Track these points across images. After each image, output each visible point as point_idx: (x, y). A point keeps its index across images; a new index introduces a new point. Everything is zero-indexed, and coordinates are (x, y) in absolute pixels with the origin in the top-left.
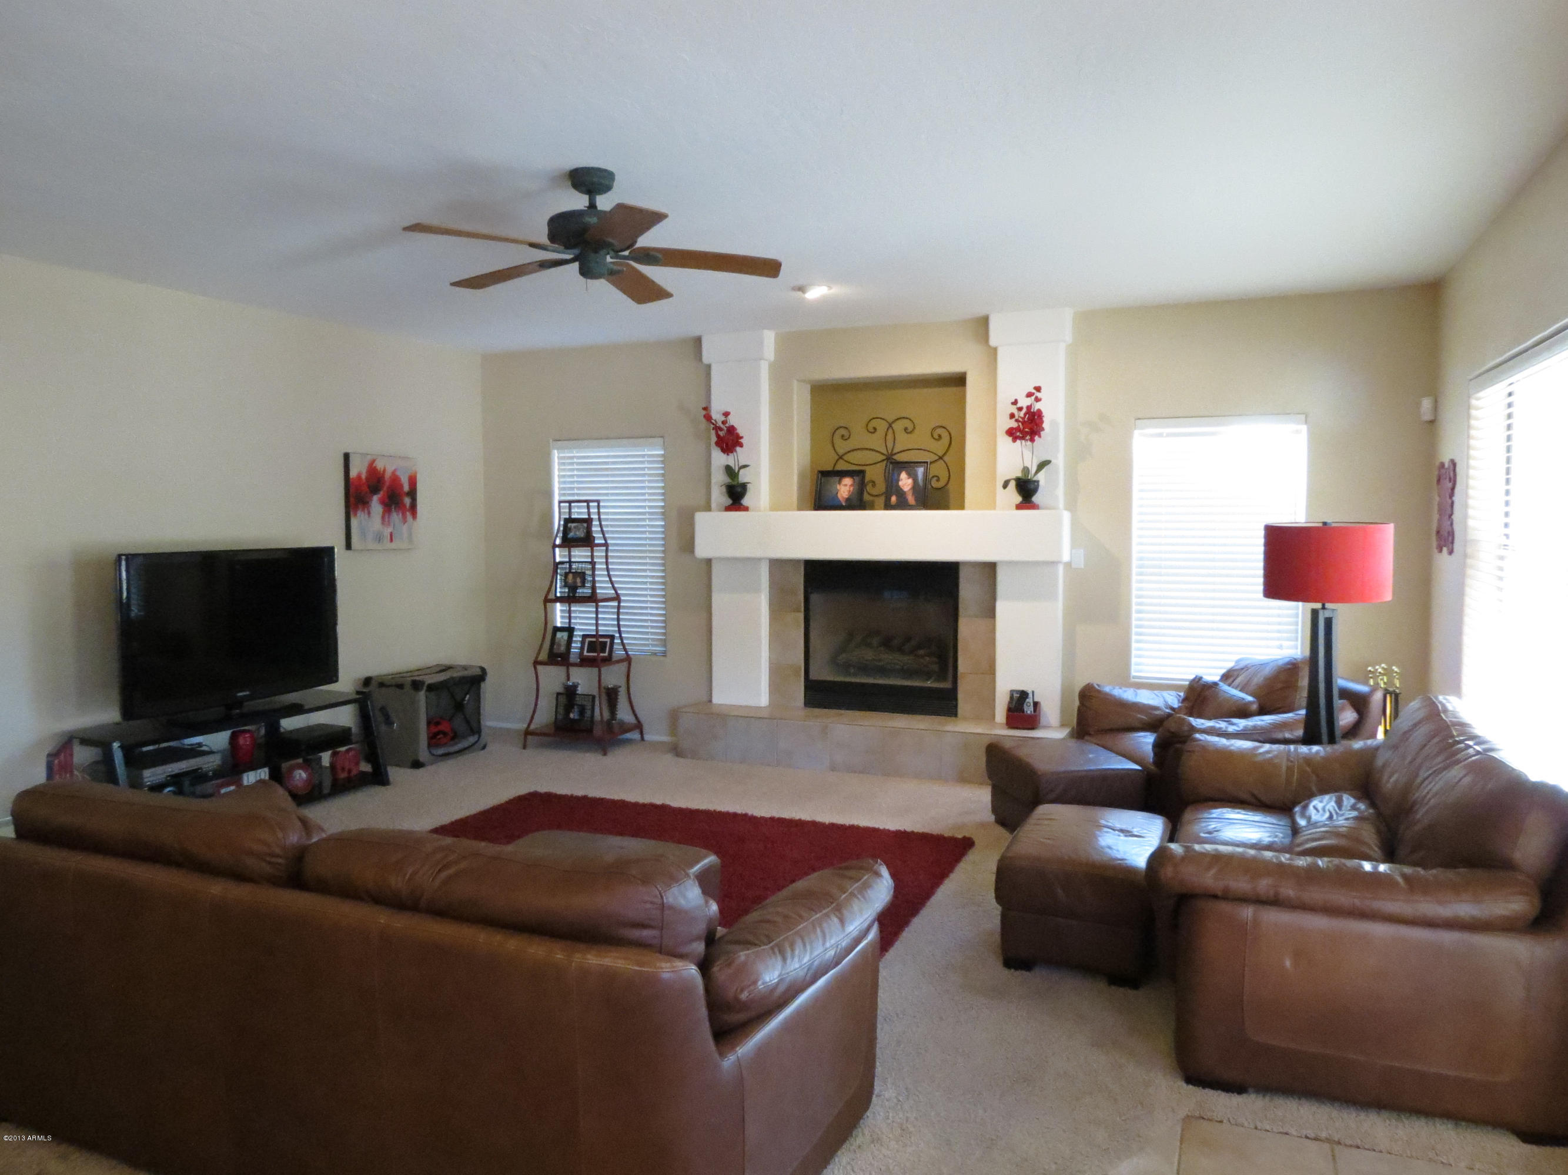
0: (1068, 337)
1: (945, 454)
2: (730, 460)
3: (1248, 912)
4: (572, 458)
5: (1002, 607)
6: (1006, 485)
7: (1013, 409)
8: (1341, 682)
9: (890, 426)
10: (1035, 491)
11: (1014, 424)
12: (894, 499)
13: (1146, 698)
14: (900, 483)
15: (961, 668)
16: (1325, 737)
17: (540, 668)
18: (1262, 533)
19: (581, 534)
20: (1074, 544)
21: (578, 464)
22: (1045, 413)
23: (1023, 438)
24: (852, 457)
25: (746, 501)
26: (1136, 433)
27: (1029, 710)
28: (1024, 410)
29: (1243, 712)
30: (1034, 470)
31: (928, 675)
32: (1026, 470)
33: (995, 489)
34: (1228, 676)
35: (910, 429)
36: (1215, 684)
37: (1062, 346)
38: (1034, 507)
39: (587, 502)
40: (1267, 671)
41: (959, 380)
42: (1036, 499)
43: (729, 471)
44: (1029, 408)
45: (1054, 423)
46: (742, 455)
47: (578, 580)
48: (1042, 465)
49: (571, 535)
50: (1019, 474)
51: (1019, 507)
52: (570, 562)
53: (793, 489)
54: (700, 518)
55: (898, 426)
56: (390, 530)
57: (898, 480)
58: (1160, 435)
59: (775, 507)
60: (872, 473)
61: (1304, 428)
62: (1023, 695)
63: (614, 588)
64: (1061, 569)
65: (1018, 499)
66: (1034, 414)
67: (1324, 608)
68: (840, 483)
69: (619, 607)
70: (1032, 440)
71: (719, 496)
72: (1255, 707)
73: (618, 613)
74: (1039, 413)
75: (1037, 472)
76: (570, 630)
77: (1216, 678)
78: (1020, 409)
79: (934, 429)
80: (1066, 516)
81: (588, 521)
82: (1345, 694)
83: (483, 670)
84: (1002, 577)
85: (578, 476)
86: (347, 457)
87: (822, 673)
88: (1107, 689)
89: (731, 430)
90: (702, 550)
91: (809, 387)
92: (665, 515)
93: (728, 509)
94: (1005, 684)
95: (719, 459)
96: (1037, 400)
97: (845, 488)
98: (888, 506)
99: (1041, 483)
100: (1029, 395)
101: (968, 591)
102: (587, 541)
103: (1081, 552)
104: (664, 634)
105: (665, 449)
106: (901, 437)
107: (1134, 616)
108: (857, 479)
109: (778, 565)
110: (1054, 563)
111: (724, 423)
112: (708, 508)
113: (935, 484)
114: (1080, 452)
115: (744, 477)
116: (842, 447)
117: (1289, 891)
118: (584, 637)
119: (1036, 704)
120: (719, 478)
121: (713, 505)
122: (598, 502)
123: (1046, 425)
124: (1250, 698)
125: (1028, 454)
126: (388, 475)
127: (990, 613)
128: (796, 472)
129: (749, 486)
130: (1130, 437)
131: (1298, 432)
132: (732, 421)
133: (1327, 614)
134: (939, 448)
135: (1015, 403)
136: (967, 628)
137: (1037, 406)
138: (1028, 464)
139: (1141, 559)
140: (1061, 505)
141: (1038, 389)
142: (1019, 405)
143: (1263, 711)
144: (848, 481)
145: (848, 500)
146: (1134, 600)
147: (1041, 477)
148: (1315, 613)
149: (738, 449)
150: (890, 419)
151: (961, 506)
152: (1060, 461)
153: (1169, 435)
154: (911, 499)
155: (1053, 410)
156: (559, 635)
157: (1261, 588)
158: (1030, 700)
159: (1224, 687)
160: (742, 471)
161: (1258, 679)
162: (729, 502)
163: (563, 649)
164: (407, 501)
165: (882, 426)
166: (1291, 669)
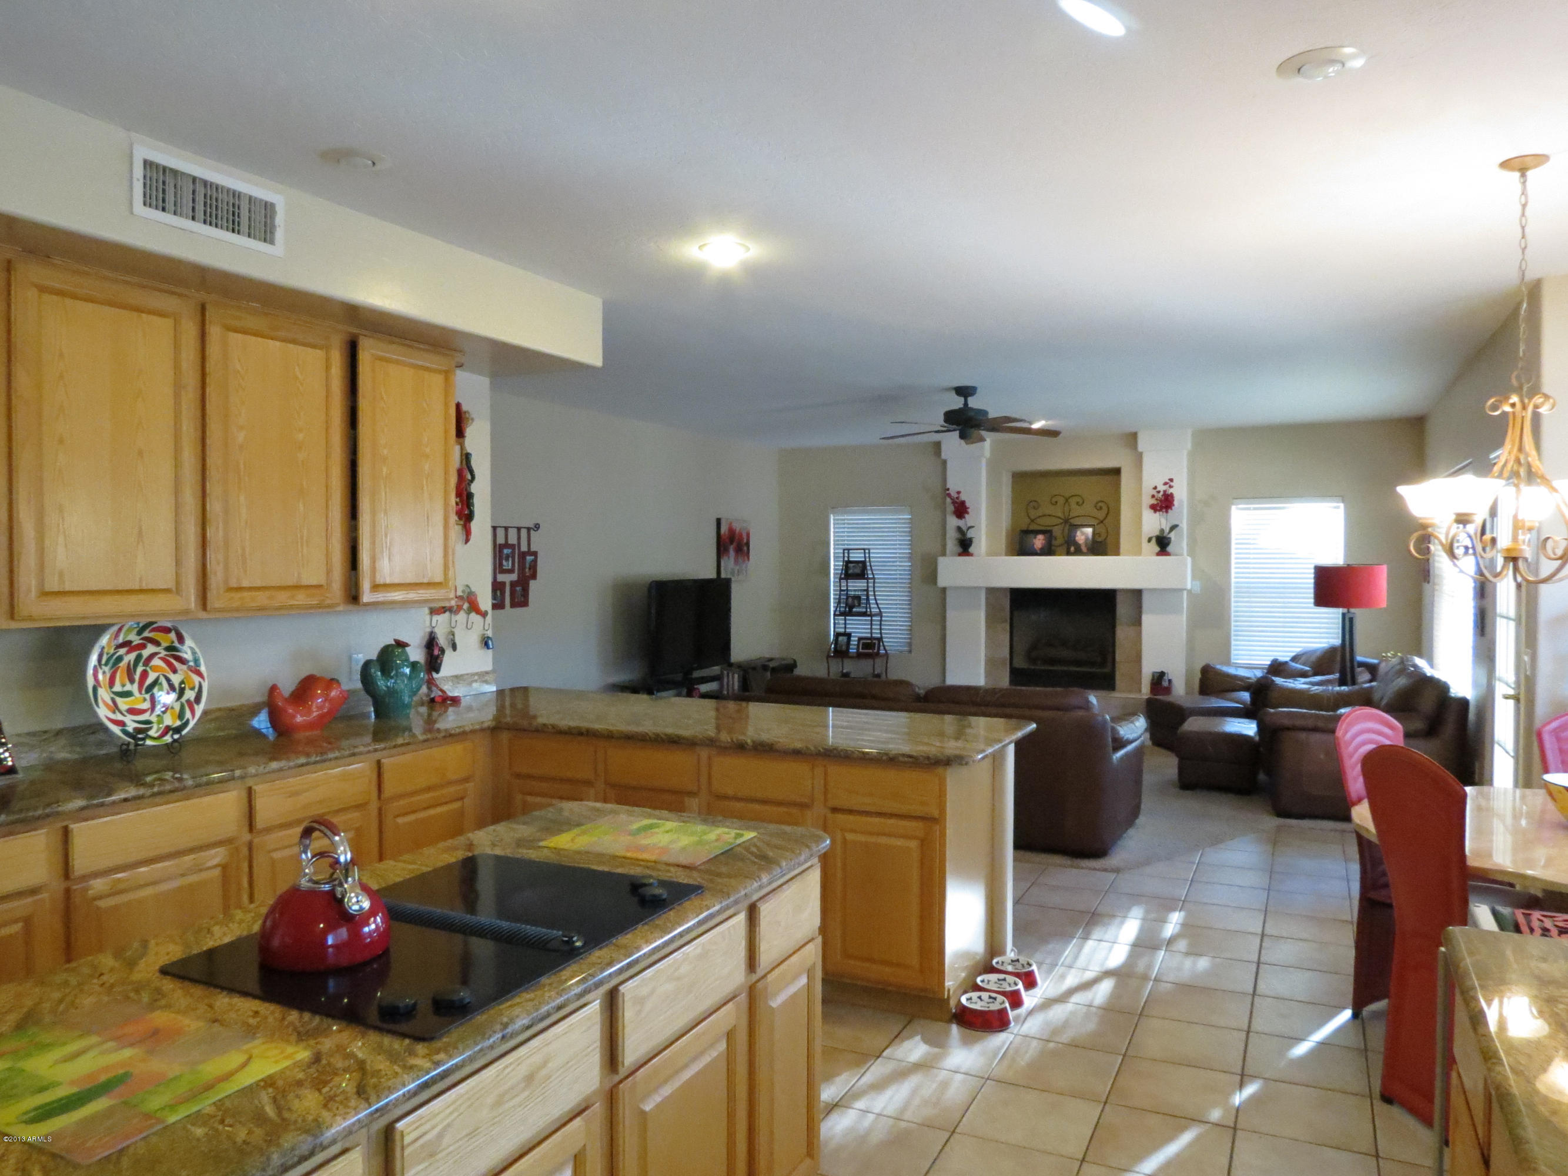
0: (1189, 446)
1: (1105, 519)
2: (961, 523)
3: (1303, 736)
4: (844, 520)
5: (1146, 619)
6: (1150, 540)
7: (1154, 492)
8: (1359, 658)
9: (1067, 500)
10: (1168, 544)
11: (1154, 502)
12: (1072, 549)
13: (1242, 673)
14: (1077, 538)
15: (1118, 658)
16: (1349, 682)
17: (830, 659)
18: (1313, 571)
19: (858, 571)
20: (1194, 578)
21: (848, 524)
22: (1175, 495)
23: (1159, 511)
24: (1040, 521)
25: (971, 550)
26: (1233, 508)
27: (1165, 684)
28: (1162, 493)
29: (1304, 675)
30: (1167, 530)
31: (1093, 664)
32: (1162, 531)
33: (1141, 543)
34: (1294, 659)
35: (1081, 502)
36: (1286, 663)
37: (1185, 453)
38: (1168, 554)
39: (864, 549)
40: (1318, 654)
41: (1117, 472)
42: (1169, 549)
43: (959, 529)
44: (1165, 491)
45: (1181, 501)
46: (969, 520)
47: (856, 603)
48: (1174, 527)
49: (850, 571)
50: (1157, 533)
51: (1158, 554)
52: (847, 590)
53: (1002, 543)
54: (941, 561)
55: (1073, 501)
56: (738, 567)
57: (1075, 536)
58: (1249, 509)
59: (991, 553)
60: (1057, 531)
61: (1342, 505)
62: (1162, 674)
63: (879, 608)
64: (1185, 593)
65: (1157, 549)
66: (1168, 495)
67: (1348, 612)
68: (1035, 538)
69: (881, 621)
70: (1167, 512)
71: (951, 545)
72: (1310, 673)
73: (881, 625)
74: (1172, 495)
75: (1169, 533)
76: (849, 635)
77: (1288, 659)
78: (1159, 492)
79: (1097, 503)
80: (1189, 559)
81: (864, 563)
82: (1362, 664)
83: (795, 661)
84: (1146, 599)
85: (848, 532)
86: (719, 522)
87: (1021, 663)
88: (1218, 667)
89: (963, 503)
90: (942, 582)
91: (1011, 474)
92: (911, 558)
93: (960, 555)
94: (1149, 667)
95: (953, 522)
96: (1171, 487)
97: (1039, 541)
98: (1068, 553)
99: (1173, 539)
100: (1166, 484)
101: (1122, 610)
102: (862, 575)
103: (1198, 583)
104: (910, 638)
105: (911, 513)
106: (1074, 506)
107: (1233, 624)
108: (1047, 535)
109: (991, 592)
110: (1181, 590)
111: (957, 498)
112: (944, 554)
113: (1099, 540)
114: (1196, 519)
115: (970, 534)
116: (1033, 514)
117: (1320, 724)
118: (860, 639)
119: (1170, 681)
120: (952, 535)
121: (948, 552)
122: (869, 549)
123: (1176, 503)
124: (1308, 668)
125: (1163, 521)
126: (737, 531)
127: (1138, 622)
128: (1004, 529)
129: (974, 540)
130: (1229, 510)
131: (1338, 507)
132: (963, 497)
133: (1350, 615)
134: (1101, 515)
135: (1155, 488)
136: (1122, 633)
137: (1171, 491)
138: (1163, 527)
139: (1237, 588)
140: (1185, 552)
141: (1171, 480)
142: (1158, 489)
143: (1315, 674)
144: (1041, 537)
145: (1041, 549)
146: (1233, 614)
147: (1172, 535)
148: (1344, 615)
149: (966, 516)
150: (1067, 495)
151: (1117, 553)
152: (1184, 525)
153: (1255, 509)
154: (1084, 549)
155: (1180, 493)
156: (841, 638)
157: (1312, 601)
158: (1166, 678)
159: (1293, 664)
160: (970, 530)
161: (1313, 658)
162: (960, 550)
163: (844, 648)
164: (745, 548)
165: (1061, 501)
166: (1331, 652)
